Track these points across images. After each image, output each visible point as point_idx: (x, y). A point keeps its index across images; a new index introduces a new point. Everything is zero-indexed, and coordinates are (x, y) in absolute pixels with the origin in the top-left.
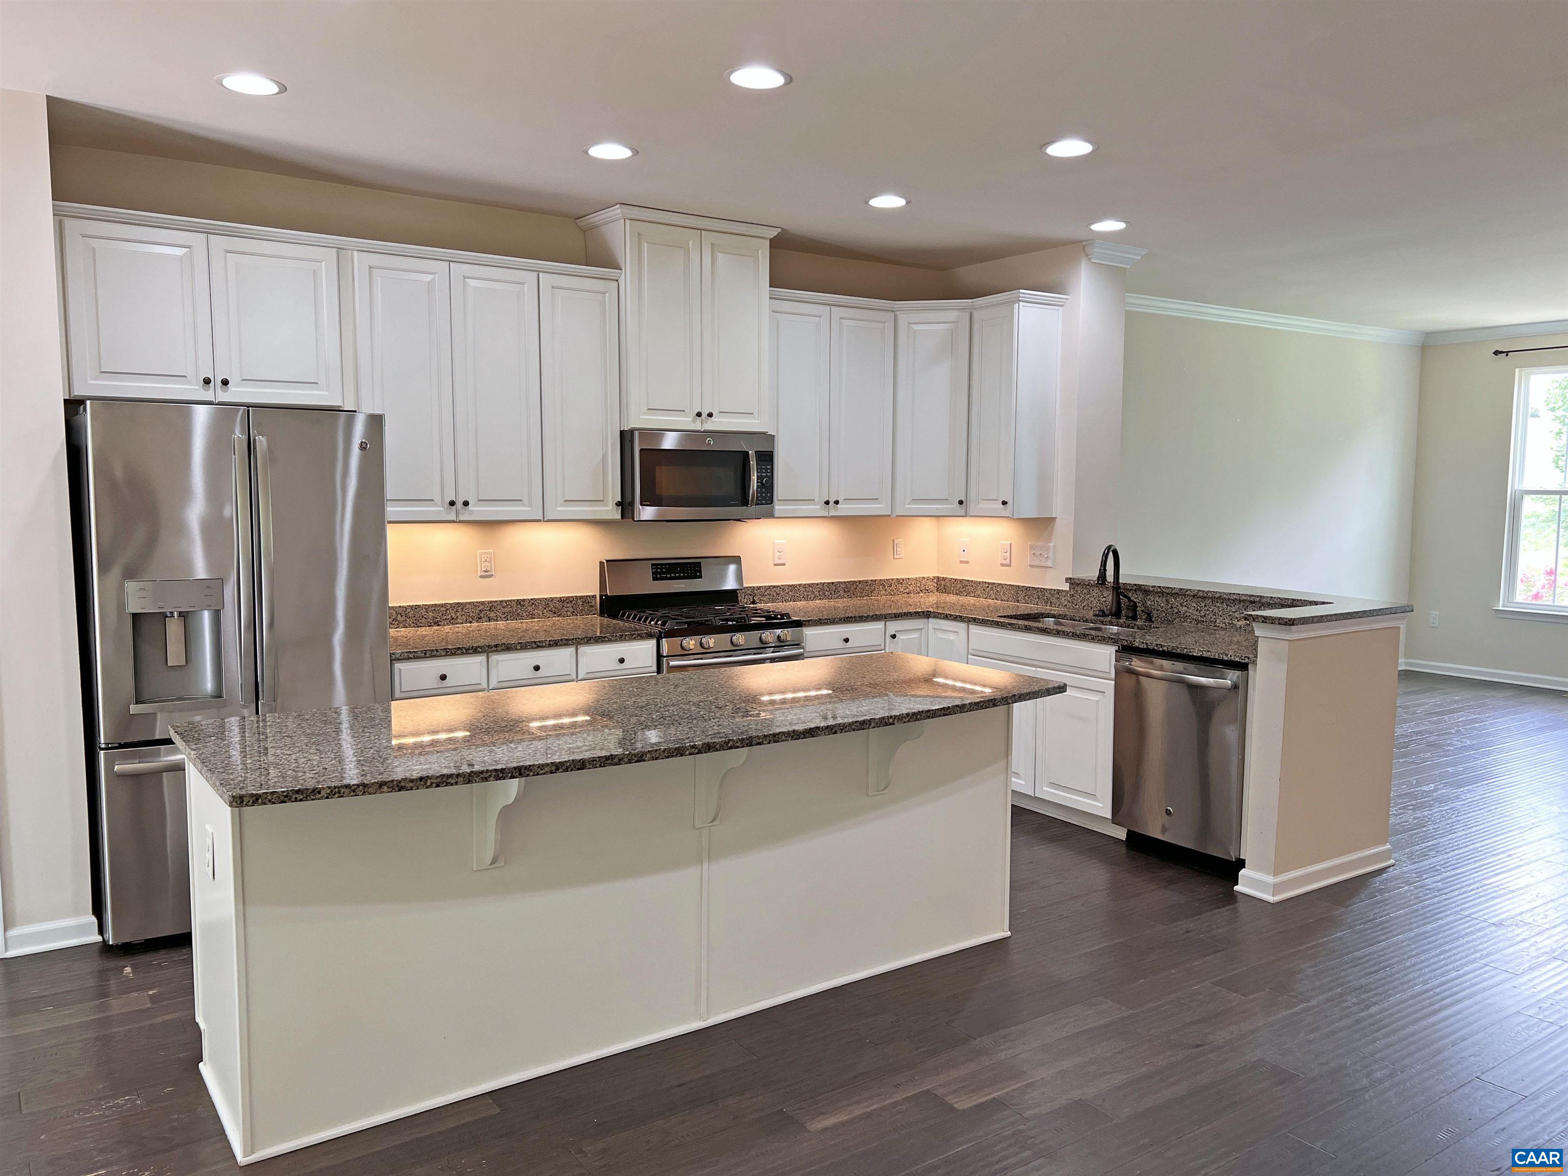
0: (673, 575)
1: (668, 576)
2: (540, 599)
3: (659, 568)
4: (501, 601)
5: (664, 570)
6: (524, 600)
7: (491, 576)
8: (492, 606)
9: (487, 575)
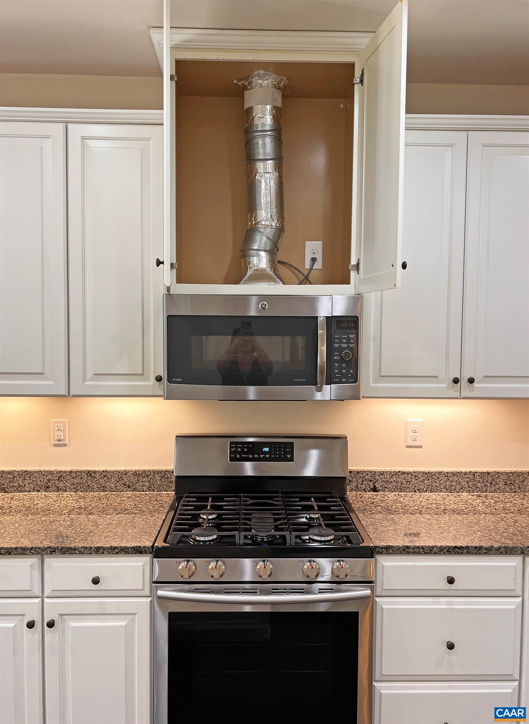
0: (256, 456)
1: (251, 456)
2: (113, 472)
3: (239, 447)
4: (71, 472)
5: (245, 450)
6: (95, 472)
7: (65, 445)
8: (61, 475)
9: (60, 443)
